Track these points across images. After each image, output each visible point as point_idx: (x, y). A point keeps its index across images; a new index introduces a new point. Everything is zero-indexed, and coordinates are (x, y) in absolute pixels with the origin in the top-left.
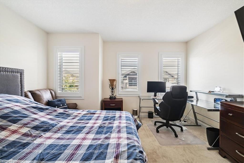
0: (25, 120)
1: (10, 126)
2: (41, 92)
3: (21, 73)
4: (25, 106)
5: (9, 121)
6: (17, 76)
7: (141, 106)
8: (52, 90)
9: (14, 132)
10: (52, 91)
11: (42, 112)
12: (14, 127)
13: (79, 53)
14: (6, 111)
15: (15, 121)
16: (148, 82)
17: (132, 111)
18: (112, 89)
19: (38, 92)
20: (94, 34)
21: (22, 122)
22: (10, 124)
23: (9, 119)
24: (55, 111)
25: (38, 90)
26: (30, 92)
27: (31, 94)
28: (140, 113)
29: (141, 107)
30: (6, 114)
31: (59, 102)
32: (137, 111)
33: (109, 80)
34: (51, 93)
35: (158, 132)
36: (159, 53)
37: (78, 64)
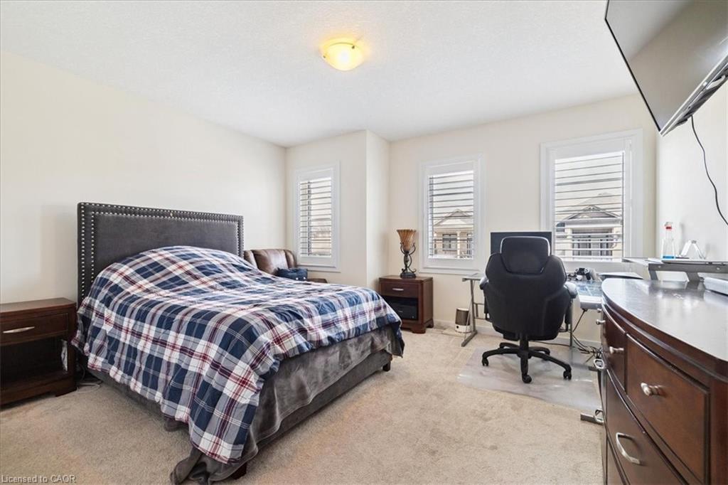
0: (217, 275)
1: (203, 277)
2: (269, 253)
3: (239, 221)
4: (224, 262)
5: (203, 273)
6: (234, 226)
7: (475, 301)
8: (290, 252)
9: (204, 283)
10: (289, 254)
11: (241, 271)
12: (205, 278)
13: (330, 179)
14: (204, 263)
15: (207, 274)
16: (492, 234)
17: (456, 311)
18: (406, 253)
19: (264, 254)
20: (354, 133)
21: (214, 276)
22: (203, 275)
23: (204, 271)
24: (260, 274)
25: (265, 251)
26: (253, 251)
27: (255, 255)
28: (476, 320)
29: (477, 305)
30: (204, 266)
31: (295, 274)
32: (467, 312)
33: (398, 231)
34: (287, 257)
35: (485, 362)
36: (540, 146)
37: (329, 200)
